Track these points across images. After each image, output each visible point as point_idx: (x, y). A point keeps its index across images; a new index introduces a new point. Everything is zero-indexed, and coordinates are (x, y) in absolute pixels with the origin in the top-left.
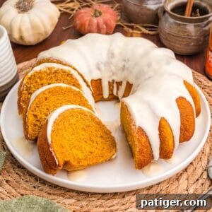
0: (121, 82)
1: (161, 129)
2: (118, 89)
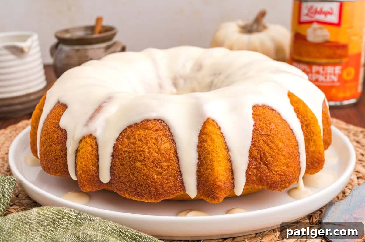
1: (202, 135)
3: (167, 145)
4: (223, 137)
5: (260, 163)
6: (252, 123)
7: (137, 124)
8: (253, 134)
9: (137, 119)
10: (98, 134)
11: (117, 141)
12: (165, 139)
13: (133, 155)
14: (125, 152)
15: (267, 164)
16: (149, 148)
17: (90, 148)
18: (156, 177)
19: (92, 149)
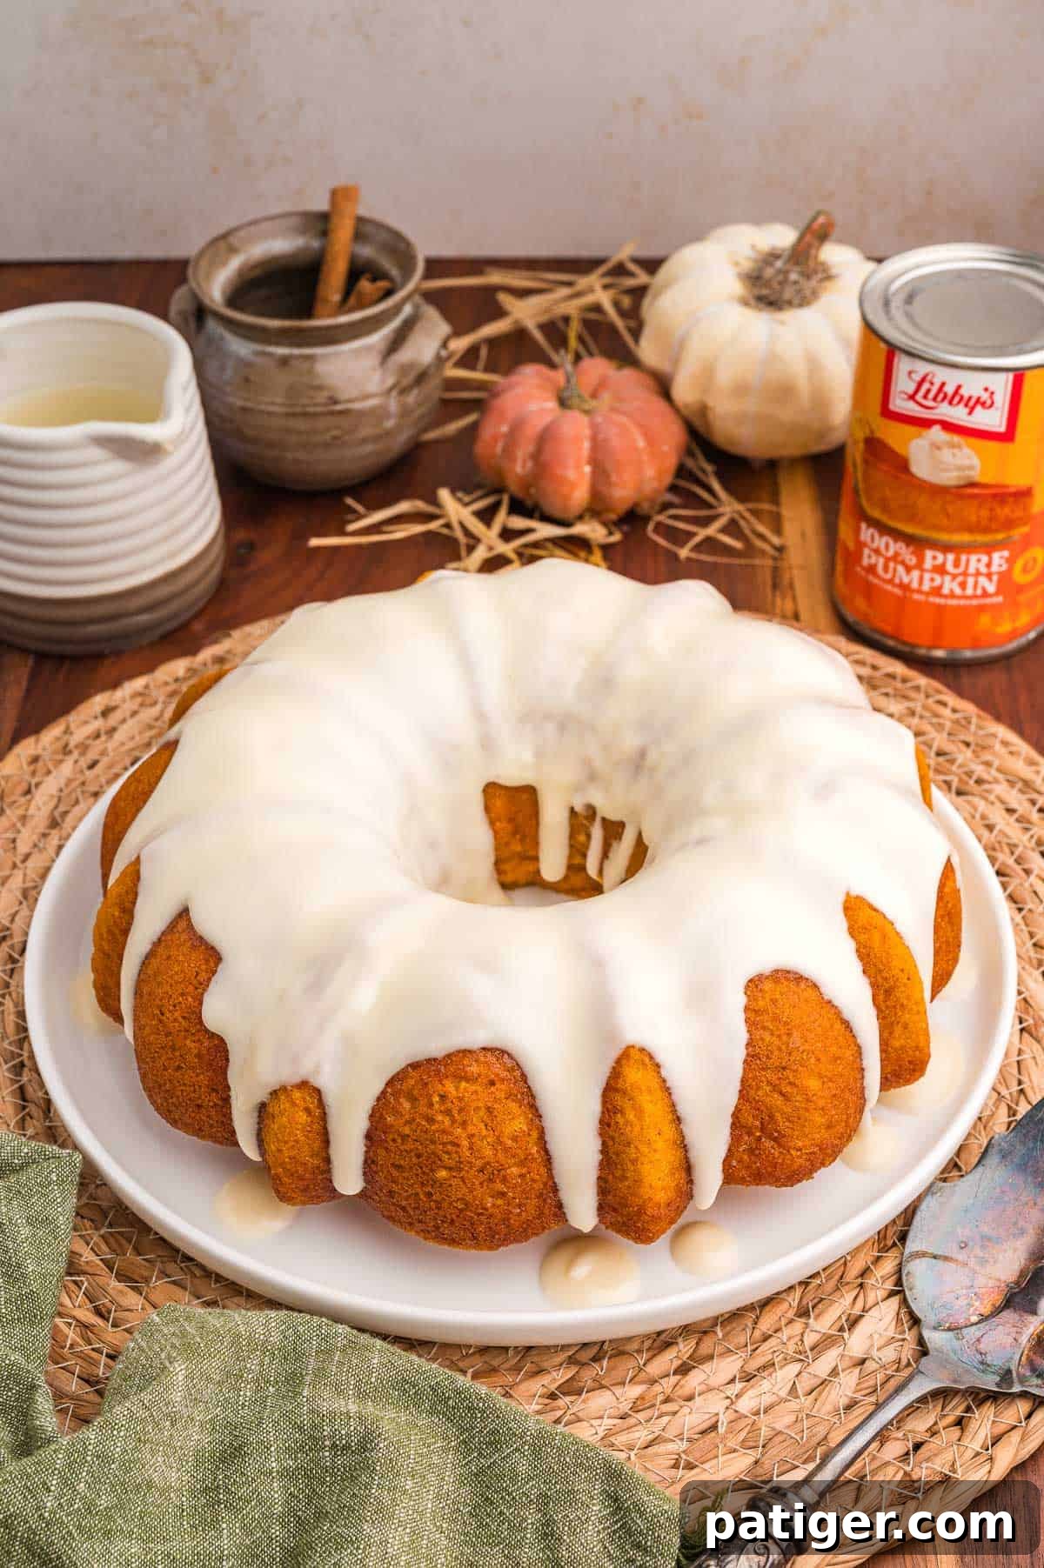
0: (622, 825)
1: (613, 1093)
2: (605, 854)
3: (519, 1124)
4: (667, 1090)
5: (759, 1139)
6: (743, 1036)
7: (435, 1060)
8: (744, 1069)
9: (437, 1047)
10: (326, 1081)
11: (378, 1099)
12: (513, 1106)
13: (426, 1152)
14: (404, 1137)
15: (776, 1137)
16: (471, 1136)
17: (305, 1117)
18: (489, 1202)
19: (309, 1119)
